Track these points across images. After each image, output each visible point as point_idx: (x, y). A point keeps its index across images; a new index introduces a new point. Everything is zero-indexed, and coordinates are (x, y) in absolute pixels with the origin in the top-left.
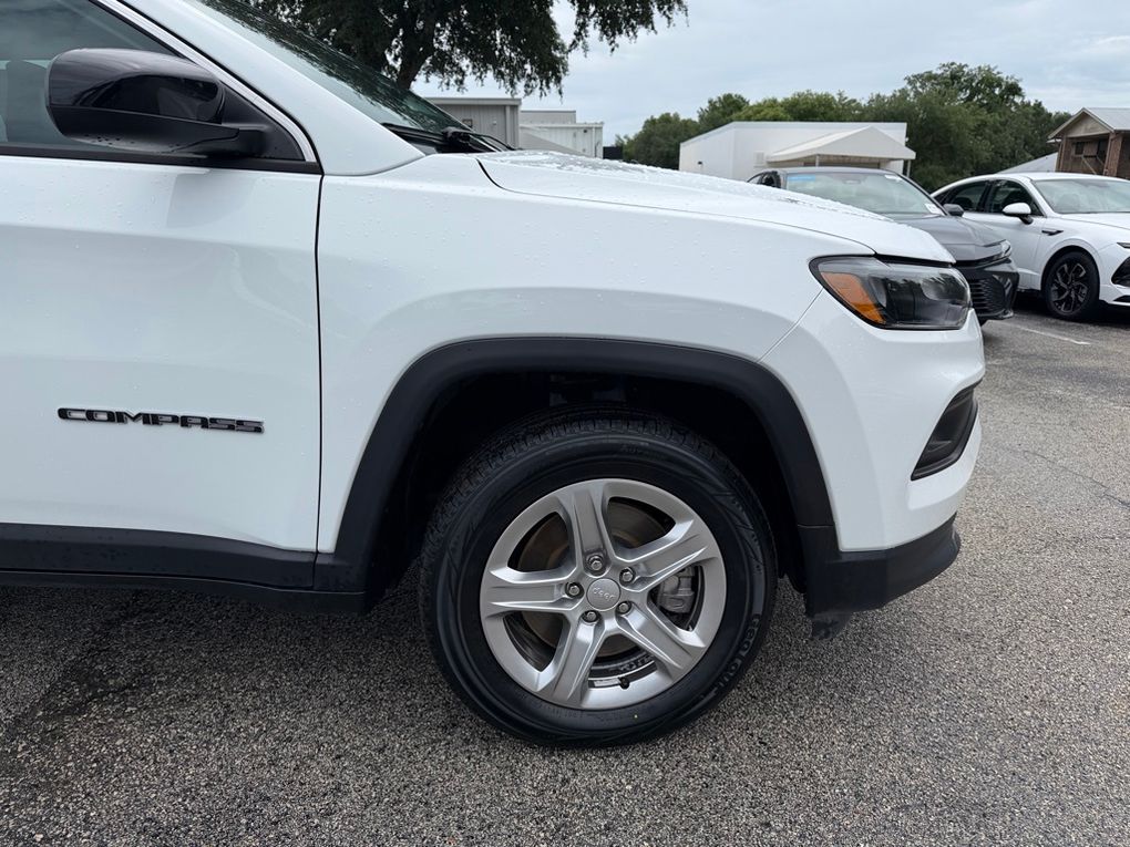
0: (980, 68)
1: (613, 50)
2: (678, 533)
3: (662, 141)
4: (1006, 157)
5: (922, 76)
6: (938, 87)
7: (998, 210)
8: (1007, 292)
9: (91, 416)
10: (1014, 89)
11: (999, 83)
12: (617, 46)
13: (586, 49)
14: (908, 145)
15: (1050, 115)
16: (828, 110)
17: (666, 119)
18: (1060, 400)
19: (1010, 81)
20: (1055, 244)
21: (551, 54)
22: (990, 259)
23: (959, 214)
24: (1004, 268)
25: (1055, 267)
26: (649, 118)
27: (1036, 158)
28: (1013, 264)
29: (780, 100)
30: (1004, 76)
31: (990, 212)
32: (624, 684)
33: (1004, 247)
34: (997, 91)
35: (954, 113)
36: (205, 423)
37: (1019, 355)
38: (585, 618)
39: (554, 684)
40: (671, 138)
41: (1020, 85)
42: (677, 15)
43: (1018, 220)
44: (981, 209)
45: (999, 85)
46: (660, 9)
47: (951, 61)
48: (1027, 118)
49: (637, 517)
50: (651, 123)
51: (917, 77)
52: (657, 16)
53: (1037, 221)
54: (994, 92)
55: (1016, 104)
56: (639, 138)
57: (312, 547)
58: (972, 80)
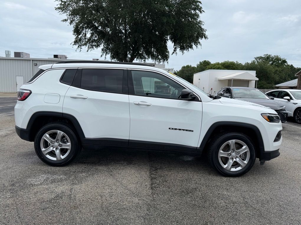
0: (275, 56)
1: (183, 54)
2: (244, 147)
3: (187, 72)
4: (283, 79)
5: (259, 57)
6: (263, 60)
7: (282, 98)
8: (285, 117)
9: (173, 129)
10: (285, 61)
11: (280, 60)
12: (184, 53)
13: (176, 54)
14: (256, 76)
15: (295, 68)
16: (233, 66)
17: (188, 66)
18: (297, 140)
19: (283, 59)
20: (296, 106)
21: (166, 54)
22: (281, 110)
23: (273, 99)
24: (284, 112)
25: (296, 111)
26: (183, 66)
27: (292, 80)
28: (286, 111)
29: (220, 63)
30: (282, 58)
31: (280, 98)
32: (236, 168)
33: (284, 107)
34: (280, 62)
35: (268, 68)
36: (186, 130)
37: (288, 131)
38: (231, 159)
39: (227, 167)
40: (189, 72)
41: (286, 60)
42: (199, 46)
43: (287, 100)
44: (278, 97)
45: (281, 60)
46: (195, 44)
47: (267, 54)
48: (289, 69)
49: (237, 145)
50: (184, 67)
51: (258, 58)
52: (194, 46)
53: (292, 101)
54: (279, 63)
55: (285, 65)
56: (180, 71)
57: (197, 146)
58: (273, 59)
